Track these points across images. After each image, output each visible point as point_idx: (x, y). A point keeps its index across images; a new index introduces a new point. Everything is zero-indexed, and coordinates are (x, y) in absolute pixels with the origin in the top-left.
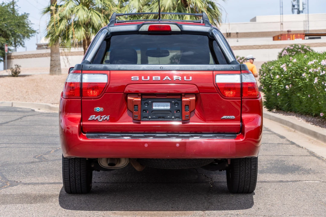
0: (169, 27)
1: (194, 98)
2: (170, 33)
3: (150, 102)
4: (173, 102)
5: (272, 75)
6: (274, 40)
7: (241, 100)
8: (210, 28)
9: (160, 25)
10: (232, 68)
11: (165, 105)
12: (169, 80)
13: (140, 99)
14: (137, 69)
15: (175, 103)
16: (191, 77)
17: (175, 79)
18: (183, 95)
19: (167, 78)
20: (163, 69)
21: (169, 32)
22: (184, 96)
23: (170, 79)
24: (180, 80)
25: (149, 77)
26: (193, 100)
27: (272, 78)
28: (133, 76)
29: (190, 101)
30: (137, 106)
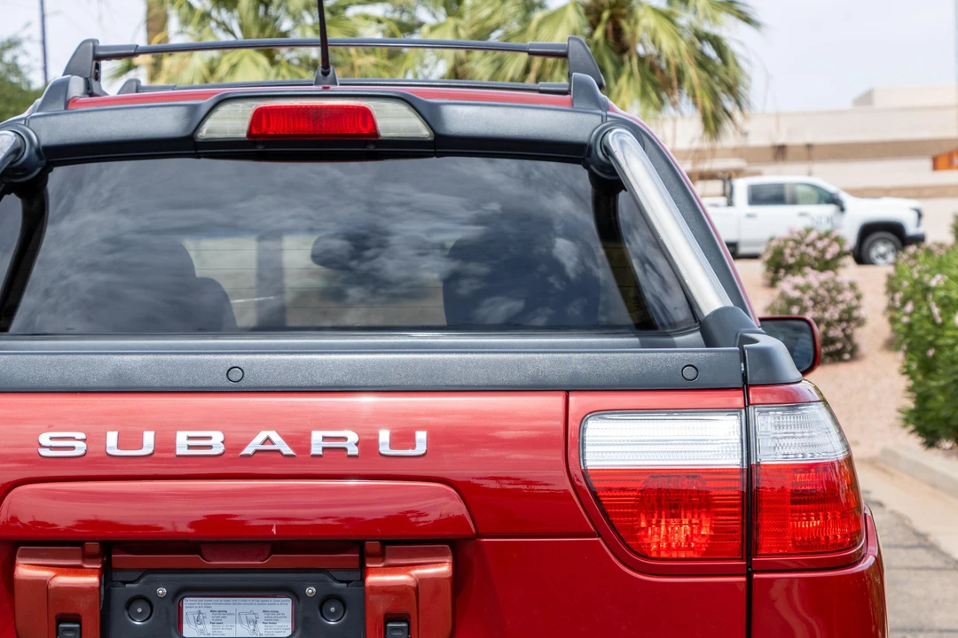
0: (366, 114)
1: (443, 569)
2: (371, 148)
3: (162, 591)
4: (310, 591)
5: (936, 311)
6: (935, 167)
7: (749, 576)
8: (597, 120)
9: (312, 108)
10: (689, 373)
11: (262, 616)
12: (278, 451)
13: (93, 580)
14: (77, 383)
15: (324, 601)
16: (421, 436)
17: (316, 450)
18: (373, 546)
19: (268, 440)
20: (249, 382)
21: (366, 143)
22: (381, 556)
23: (287, 450)
24: (353, 450)
25: (149, 438)
26: (435, 581)
27: (939, 320)
28: (50, 428)
29: (416, 589)
30: (76, 619)
